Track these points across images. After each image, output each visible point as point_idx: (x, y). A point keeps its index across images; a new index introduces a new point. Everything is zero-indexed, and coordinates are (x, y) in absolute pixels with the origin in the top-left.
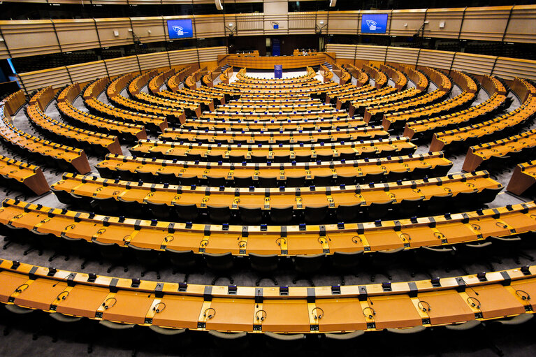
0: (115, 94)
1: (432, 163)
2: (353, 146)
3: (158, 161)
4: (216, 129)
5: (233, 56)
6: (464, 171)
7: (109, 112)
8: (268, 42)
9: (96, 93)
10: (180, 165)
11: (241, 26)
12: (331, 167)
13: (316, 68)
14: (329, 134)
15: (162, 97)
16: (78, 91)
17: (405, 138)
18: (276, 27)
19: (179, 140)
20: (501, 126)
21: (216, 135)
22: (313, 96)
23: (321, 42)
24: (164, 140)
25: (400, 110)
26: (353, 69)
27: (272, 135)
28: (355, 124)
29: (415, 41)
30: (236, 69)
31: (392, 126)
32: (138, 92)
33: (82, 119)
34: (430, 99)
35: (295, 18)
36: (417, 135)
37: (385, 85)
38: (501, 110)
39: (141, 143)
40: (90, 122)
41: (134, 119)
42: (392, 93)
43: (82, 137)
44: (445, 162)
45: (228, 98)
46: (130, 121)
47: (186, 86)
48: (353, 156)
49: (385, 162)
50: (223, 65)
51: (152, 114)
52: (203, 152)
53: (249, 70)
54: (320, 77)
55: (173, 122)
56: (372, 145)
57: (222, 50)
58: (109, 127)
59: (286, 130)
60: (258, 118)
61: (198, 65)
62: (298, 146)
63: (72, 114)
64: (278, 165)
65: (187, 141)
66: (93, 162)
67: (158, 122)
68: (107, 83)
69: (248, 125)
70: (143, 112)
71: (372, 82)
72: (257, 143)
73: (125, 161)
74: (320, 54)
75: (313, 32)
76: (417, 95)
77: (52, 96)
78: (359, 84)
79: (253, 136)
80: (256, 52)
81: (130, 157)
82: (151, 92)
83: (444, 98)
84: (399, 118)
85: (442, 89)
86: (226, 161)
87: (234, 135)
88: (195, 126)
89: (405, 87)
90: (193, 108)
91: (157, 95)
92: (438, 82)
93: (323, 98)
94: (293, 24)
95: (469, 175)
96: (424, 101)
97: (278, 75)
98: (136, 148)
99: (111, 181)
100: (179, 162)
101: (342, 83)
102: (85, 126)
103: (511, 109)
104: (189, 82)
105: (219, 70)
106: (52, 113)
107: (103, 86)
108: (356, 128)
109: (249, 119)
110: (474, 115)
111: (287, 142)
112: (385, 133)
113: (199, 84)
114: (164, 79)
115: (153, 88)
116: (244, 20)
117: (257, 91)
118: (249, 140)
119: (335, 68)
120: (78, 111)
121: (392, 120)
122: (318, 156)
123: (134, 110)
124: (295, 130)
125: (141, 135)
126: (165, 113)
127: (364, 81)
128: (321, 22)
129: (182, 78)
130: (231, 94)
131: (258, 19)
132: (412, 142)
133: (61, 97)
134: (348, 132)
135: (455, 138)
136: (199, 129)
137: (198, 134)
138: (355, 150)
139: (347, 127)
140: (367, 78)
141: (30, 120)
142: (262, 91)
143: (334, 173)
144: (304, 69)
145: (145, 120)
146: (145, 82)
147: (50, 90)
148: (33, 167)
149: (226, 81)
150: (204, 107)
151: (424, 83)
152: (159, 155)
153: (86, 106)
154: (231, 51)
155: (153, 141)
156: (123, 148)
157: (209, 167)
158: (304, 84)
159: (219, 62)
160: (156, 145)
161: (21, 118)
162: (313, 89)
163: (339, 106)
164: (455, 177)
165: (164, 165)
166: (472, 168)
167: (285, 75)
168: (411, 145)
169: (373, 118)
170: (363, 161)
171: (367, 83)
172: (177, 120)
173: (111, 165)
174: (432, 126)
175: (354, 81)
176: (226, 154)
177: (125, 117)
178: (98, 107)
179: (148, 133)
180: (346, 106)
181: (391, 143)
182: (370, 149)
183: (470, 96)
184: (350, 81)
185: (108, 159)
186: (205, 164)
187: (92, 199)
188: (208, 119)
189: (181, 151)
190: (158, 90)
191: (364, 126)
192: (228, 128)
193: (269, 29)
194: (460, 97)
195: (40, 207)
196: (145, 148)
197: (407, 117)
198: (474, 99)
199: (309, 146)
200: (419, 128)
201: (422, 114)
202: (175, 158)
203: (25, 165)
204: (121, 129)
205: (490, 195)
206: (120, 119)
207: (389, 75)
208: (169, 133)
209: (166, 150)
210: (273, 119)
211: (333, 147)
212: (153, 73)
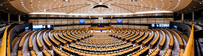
0: (68, 33)
1: (137, 47)
2: (120, 47)
3: (75, 49)
4: (88, 43)
5: (92, 27)
6: (143, 47)
7: (66, 36)
8: (99, 25)
9: (64, 32)
10: (80, 51)
11: (94, 21)
12: (116, 53)
13: (109, 30)
14: (114, 44)
15: (77, 34)
16: (62, 31)
17: (130, 43)
18: (101, 22)
19: (79, 45)
20: (145, 37)
21: (88, 44)
22: (110, 36)
23: (110, 24)
24: (77, 44)
25: (128, 37)
26: (117, 30)
27: (101, 45)
28: (120, 41)
29: (127, 24)
30: (92, 30)
31: (127, 41)
32: (72, 33)
33: (61, 37)
34: (133, 34)
35: (104, 20)
36: (132, 42)
37: (124, 32)
38: (144, 34)
39: (71, 44)
40: (63, 37)
41: (71, 38)
42: (125, 34)
43: (60, 40)
44: (139, 46)
45: (91, 36)
46: (70, 39)
47: (82, 33)
48: (121, 49)
49: (128, 49)
50: (90, 29)
51: (74, 38)
52: (85, 49)
53: (95, 30)
54: (110, 31)
55: (78, 40)
56: (124, 46)
57: (90, 26)
58: (66, 39)
59: (104, 44)
60: (98, 41)
61: (85, 29)
62: (108, 48)
63: (60, 35)
64: (103, 53)
65: (81, 45)
66: (61, 46)
67: (75, 40)
68: (67, 30)
69: (95, 42)
70: (73, 37)
71: (121, 32)
72: (98, 47)
73: (67, 48)
74: (110, 27)
75: (108, 23)
76: (130, 34)
77: (58, 31)
78: (119, 33)
79: (97, 45)
80: (97, 26)
81: (69, 47)
82: (75, 33)
83: (135, 34)
84: (128, 39)
85: (134, 32)
86: (90, 52)
87: (92, 45)
88: (83, 42)
89: (127, 33)
90: (83, 38)
91: (76, 34)
92: (133, 31)
93: (112, 36)
94: (104, 21)
95: (144, 48)
96: (132, 35)
97: (101, 31)
98: (70, 45)
99: (64, 52)
100: (79, 51)
101: (115, 32)
102: (62, 38)
103: (146, 34)
104: (82, 32)
105: (89, 30)
106: (57, 34)
107: (66, 31)
108: (120, 42)
109: (96, 41)
110: (141, 36)
111: (105, 47)
112: (126, 42)
113: (84, 32)
114: (78, 31)
115: (75, 32)
116: (95, 20)
117: (97, 35)
118: (96, 46)
119: (113, 29)
120: (61, 35)
121: (127, 39)
122: (113, 50)
123: (71, 37)
124: (106, 44)
125: (72, 42)
126: (77, 38)
127: (119, 32)
128: (110, 21)
129: (81, 31)
130: (91, 35)
131: (97, 20)
132: (132, 43)
133: (59, 32)
134: (118, 43)
135: (139, 41)
136: (84, 43)
137: (84, 44)
138: (121, 48)
139: (118, 42)
140: (120, 31)
141: (53, 35)
142: (98, 35)
143: (117, 54)
144: (107, 30)
145: (73, 39)
146: (74, 31)
147: (58, 30)
148: (51, 44)
149: (90, 32)
150: (85, 38)
151: (131, 32)
152: (75, 48)
153: (63, 34)
154: (92, 26)
155: (74, 44)
156: (67, 44)
157: (86, 53)
158: (107, 33)
159: (89, 28)
160: (74, 45)
161: (52, 34)
162: (109, 34)
163: (115, 37)
164: (142, 49)
165: (76, 51)
166: (144, 46)
167: (103, 31)
168: (132, 44)
169: (123, 39)
170: (123, 50)
171: (120, 32)
172: (79, 40)
173: (65, 48)
174: (135, 39)
175: (118, 32)
176: (90, 50)
177: (69, 38)
178: (64, 35)
179: (73, 42)
180: (117, 37)
181: (128, 44)
182: (124, 47)
183: (139, 33)
184: (117, 32)
185: (64, 46)
186: (85, 52)
187: (59, 55)
188: (86, 40)
189: (80, 48)
190: (76, 33)
191: (122, 42)
192: (91, 43)
193: (99, 22)
194: (137, 33)
195: (50, 53)
196: (72, 46)
197: (130, 38)
198: (140, 33)
199: (110, 48)
200: (132, 40)
201: (132, 37)
202: (79, 49)
203: (50, 43)
204: (68, 40)
205: (148, 50)
206: (68, 38)
207: (124, 30)
208: (78, 43)
209: (76, 47)
210: (101, 41)
211: (116, 47)
212: (75, 29)
